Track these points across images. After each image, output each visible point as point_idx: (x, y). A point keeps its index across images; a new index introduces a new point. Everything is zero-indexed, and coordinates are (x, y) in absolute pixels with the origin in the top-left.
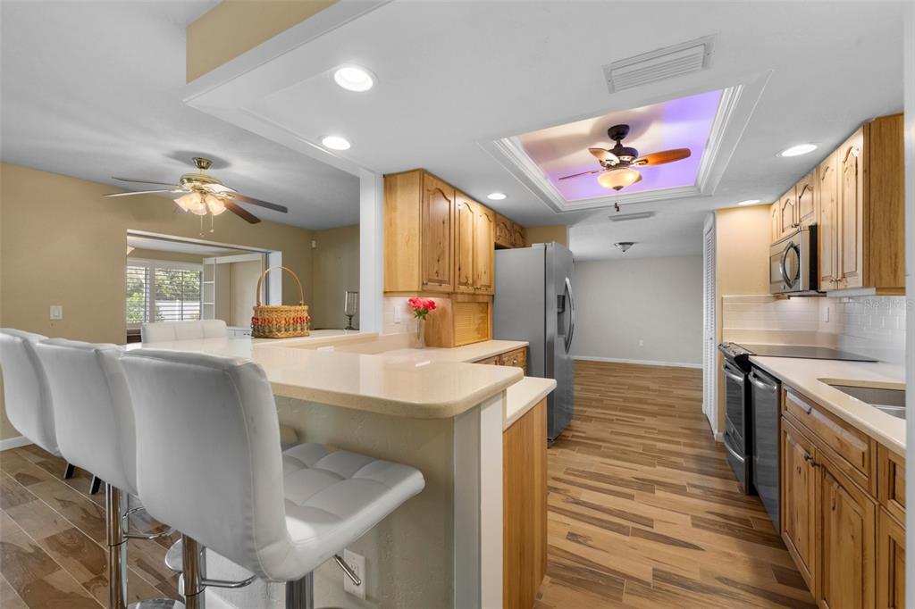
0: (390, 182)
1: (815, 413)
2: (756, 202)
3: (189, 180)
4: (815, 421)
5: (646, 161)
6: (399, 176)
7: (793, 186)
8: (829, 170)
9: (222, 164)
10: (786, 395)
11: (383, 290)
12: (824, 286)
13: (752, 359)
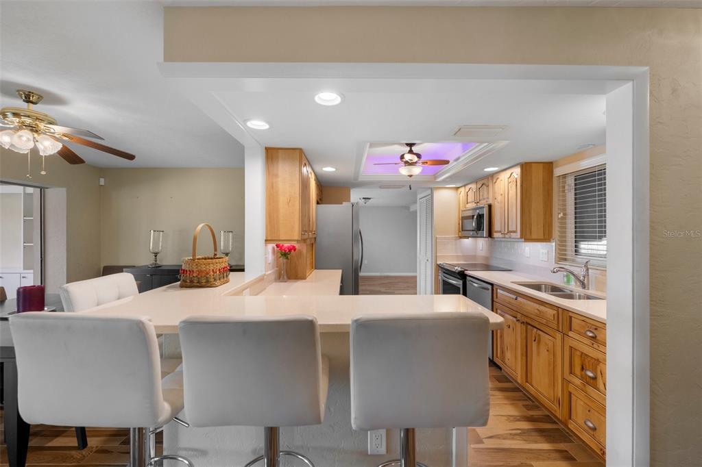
0: (272, 154)
1: (519, 299)
2: (454, 186)
3: (16, 115)
4: (521, 303)
5: (427, 163)
6: (280, 151)
7: (476, 182)
8: (499, 180)
9: (57, 100)
10: (497, 291)
11: (265, 239)
12: (496, 235)
13: (466, 272)
